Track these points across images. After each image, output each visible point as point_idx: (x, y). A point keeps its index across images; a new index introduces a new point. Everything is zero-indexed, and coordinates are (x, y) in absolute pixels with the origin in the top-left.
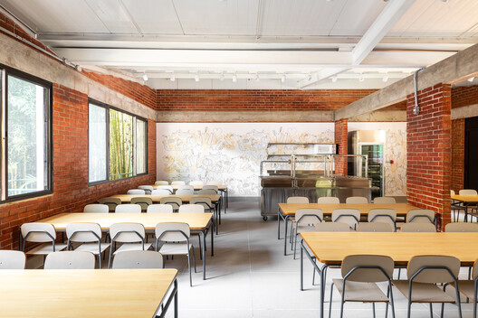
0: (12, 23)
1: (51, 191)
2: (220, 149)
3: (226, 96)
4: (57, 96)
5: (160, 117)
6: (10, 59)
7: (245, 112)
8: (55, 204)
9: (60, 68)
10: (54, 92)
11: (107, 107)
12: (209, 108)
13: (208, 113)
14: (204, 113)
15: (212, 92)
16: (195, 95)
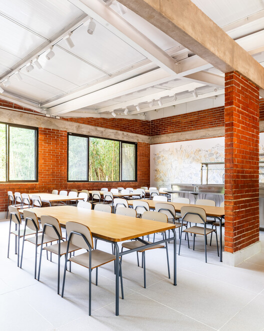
0: (12, 104)
1: (37, 181)
2: (191, 163)
3: (196, 117)
4: (41, 134)
5: (152, 140)
6: (10, 120)
7: (210, 129)
8: (40, 187)
9: (44, 119)
10: (39, 132)
11: (87, 137)
12: (183, 129)
13: (183, 133)
14: (180, 133)
15: (185, 116)
16: (174, 120)
